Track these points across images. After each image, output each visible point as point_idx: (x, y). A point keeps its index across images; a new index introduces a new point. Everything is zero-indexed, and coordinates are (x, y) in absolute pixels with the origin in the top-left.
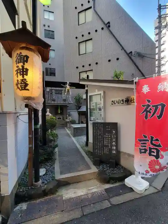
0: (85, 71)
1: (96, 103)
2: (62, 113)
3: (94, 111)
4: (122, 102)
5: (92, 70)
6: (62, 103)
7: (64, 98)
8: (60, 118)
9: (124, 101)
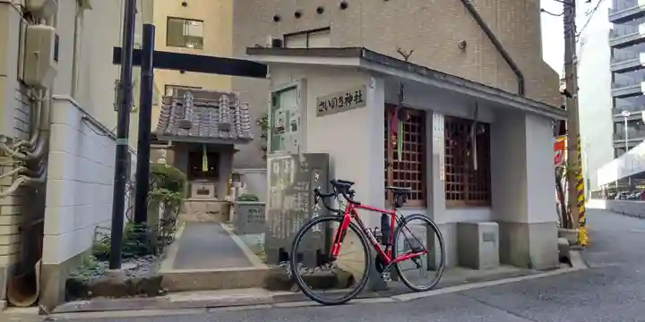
0: (302, 33)
1: (288, 113)
2: (213, 175)
3: (282, 136)
4: (340, 104)
5: (328, 28)
6: (216, 135)
7: (225, 122)
8: (207, 192)
9: (344, 101)
